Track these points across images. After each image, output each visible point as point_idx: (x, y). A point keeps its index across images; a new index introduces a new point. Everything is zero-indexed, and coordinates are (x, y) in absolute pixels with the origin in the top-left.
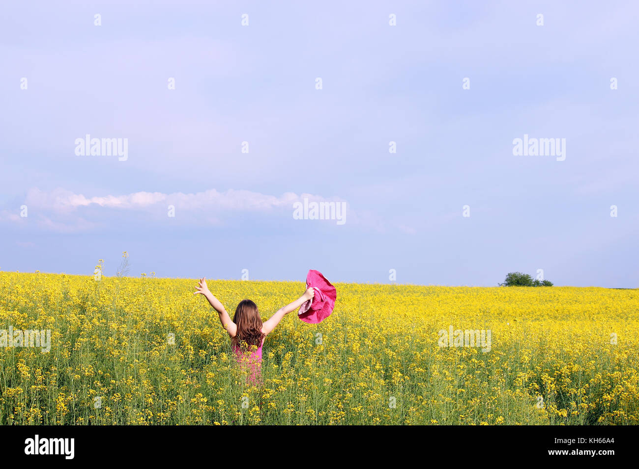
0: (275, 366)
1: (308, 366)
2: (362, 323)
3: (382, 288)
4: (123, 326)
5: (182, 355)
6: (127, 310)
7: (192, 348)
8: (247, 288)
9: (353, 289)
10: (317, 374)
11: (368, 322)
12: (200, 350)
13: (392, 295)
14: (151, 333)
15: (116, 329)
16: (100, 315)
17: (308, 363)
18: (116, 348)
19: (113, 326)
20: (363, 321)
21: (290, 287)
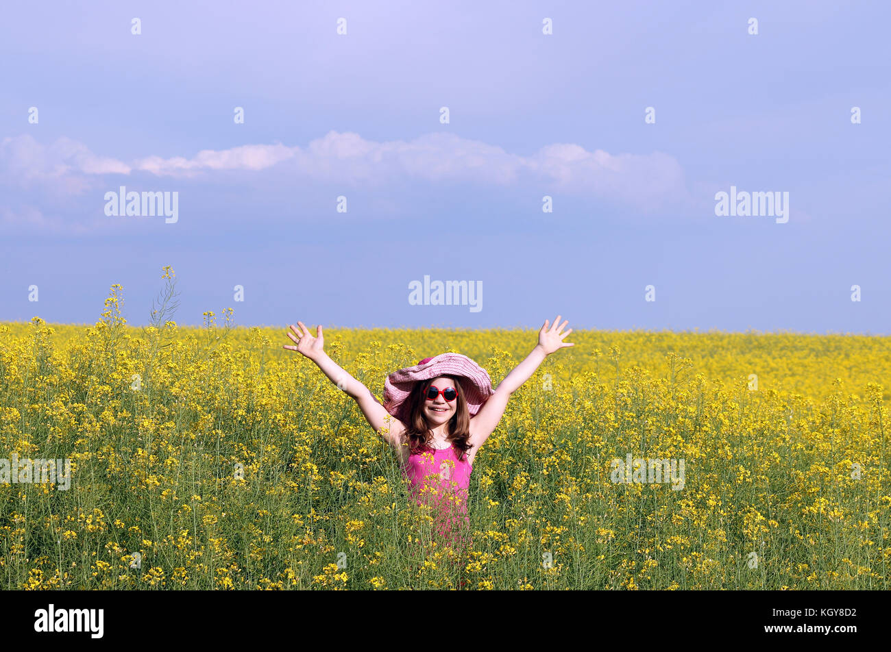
0: (493, 504)
1: (562, 501)
2: (677, 412)
3: (725, 342)
4: (168, 424)
5: (294, 484)
6: (174, 390)
7: (315, 467)
8: (436, 346)
9: (664, 344)
10: (582, 518)
11: (691, 409)
12: (332, 473)
13: (748, 356)
14: (228, 438)
15: (151, 431)
16: (116, 403)
17: (563, 496)
18: (153, 471)
19: (146, 424)
20: (680, 406)
21: (529, 341)
